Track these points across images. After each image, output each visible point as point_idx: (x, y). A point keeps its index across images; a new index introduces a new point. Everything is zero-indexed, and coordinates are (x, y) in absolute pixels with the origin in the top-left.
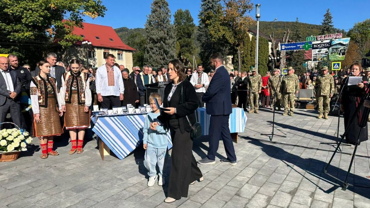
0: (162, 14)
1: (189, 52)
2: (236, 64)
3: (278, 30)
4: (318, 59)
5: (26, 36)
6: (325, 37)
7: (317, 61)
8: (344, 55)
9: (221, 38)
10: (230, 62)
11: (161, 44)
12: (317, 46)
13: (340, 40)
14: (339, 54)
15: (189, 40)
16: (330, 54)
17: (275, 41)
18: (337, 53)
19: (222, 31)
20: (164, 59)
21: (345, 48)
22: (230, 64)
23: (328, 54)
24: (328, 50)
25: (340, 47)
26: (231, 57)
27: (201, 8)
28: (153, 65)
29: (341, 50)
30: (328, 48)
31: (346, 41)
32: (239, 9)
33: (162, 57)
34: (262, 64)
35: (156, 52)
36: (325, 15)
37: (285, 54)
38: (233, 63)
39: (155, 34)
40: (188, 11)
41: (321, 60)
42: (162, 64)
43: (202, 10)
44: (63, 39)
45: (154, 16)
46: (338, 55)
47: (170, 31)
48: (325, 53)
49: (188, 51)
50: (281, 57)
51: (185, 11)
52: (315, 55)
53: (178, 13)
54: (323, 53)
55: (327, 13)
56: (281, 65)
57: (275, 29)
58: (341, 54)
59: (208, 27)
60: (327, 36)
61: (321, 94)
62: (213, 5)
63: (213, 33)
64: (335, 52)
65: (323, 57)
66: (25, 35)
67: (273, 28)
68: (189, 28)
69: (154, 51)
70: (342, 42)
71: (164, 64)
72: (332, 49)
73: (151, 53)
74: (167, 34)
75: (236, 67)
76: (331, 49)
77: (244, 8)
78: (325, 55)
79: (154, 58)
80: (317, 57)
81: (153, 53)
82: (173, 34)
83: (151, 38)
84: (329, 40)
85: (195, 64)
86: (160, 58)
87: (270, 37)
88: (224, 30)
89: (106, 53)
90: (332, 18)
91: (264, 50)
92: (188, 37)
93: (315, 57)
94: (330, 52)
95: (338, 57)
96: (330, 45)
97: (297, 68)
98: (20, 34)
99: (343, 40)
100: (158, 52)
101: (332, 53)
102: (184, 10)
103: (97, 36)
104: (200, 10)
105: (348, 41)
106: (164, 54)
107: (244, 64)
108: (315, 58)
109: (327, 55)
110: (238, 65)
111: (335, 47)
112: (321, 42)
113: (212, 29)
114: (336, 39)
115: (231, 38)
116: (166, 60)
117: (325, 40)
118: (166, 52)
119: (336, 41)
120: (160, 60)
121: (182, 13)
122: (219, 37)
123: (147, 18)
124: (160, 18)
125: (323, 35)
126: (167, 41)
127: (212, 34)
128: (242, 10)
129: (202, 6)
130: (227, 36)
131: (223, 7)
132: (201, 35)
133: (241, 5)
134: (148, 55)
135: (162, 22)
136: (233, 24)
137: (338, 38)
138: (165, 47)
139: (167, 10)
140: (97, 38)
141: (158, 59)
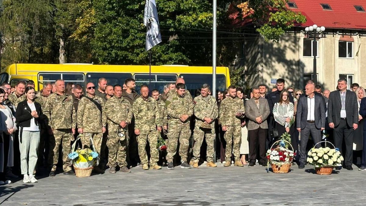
5: (201, 22)
44: (267, 21)
66: (200, 19)
89: (345, 42)
98: (191, 17)
103: (325, 3)
140: (326, 7)
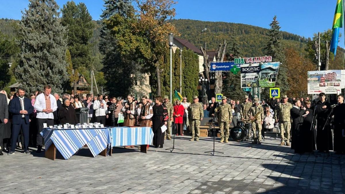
0: (46, 11)
1: (85, 64)
2: (154, 86)
3: (218, 35)
4: (248, 85)
6: (253, 59)
7: (246, 87)
8: (275, 81)
9: (135, 51)
10: (147, 82)
11: (44, 53)
12: (246, 70)
13: (269, 64)
14: (270, 80)
15: (86, 47)
16: (260, 80)
17: (208, 56)
18: (267, 78)
19: (134, 42)
20: (47, 75)
21: (275, 73)
22: (146, 85)
23: (257, 79)
24: (257, 75)
25: (269, 72)
26: (147, 76)
27: (105, 6)
28: (30, 84)
29: (271, 76)
30: (258, 72)
31: (276, 65)
32: (157, 14)
33: (44, 73)
34: (190, 87)
35: (36, 65)
36: (271, 24)
37: (221, 74)
38: (151, 83)
39: (35, 38)
40: (83, 5)
41: (251, 86)
42: (45, 82)
43: (107, 10)
45: (34, 13)
46: (268, 81)
47: (59, 36)
48: (255, 78)
49: (83, 63)
50: (216, 77)
51: (79, 4)
52: (244, 81)
53: (68, 6)
54: (252, 78)
55: (274, 22)
56: (216, 88)
57: (215, 33)
58: (271, 80)
59: (116, 35)
60: (256, 58)
61: (222, 121)
62: (121, 4)
63: (122, 44)
64: (265, 78)
65: (253, 83)
67: (211, 31)
68: (86, 29)
69: (32, 63)
70: (271, 66)
71: (47, 82)
72: (262, 73)
73: (26, 66)
74: (54, 40)
75: (155, 90)
76: (260, 73)
77: (163, 14)
78: (255, 80)
79: (32, 74)
80: (246, 82)
81: (31, 66)
82: (62, 39)
83: (27, 44)
84: (259, 64)
85: (94, 83)
86: (41, 74)
87: (201, 49)
88: (137, 40)
90: (279, 28)
91: (192, 67)
92: (84, 43)
93: (244, 82)
94: (260, 77)
95: (269, 83)
96: (259, 69)
97: (235, 94)
99: (273, 65)
100: (38, 66)
101: (262, 79)
102: (77, 4)
104: (104, 9)
105: (277, 65)
106: (49, 68)
107: (166, 85)
108: (244, 84)
109: (256, 81)
110: (158, 87)
111: (265, 72)
112: (249, 65)
113: (122, 38)
114: (265, 63)
115: (147, 51)
116: (51, 77)
117: (254, 63)
118: (51, 66)
119: (266, 65)
120: (42, 78)
121: (75, 7)
122: (131, 49)
123: (23, 15)
124: (44, 15)
125: (251, 58)
126: (52, 50)
127: (121, 46)
128: (161, 16)
129: (106, 3)
130: (142, 49)
131: (136, 11)
132: (105, 44)
133: (160, 9)
134: (22, 69)
135: (46, 22)
136: (150, 33)
137: (268, 62)
138: (50, 58)
139: (54, 5)
141: (38, 75)
